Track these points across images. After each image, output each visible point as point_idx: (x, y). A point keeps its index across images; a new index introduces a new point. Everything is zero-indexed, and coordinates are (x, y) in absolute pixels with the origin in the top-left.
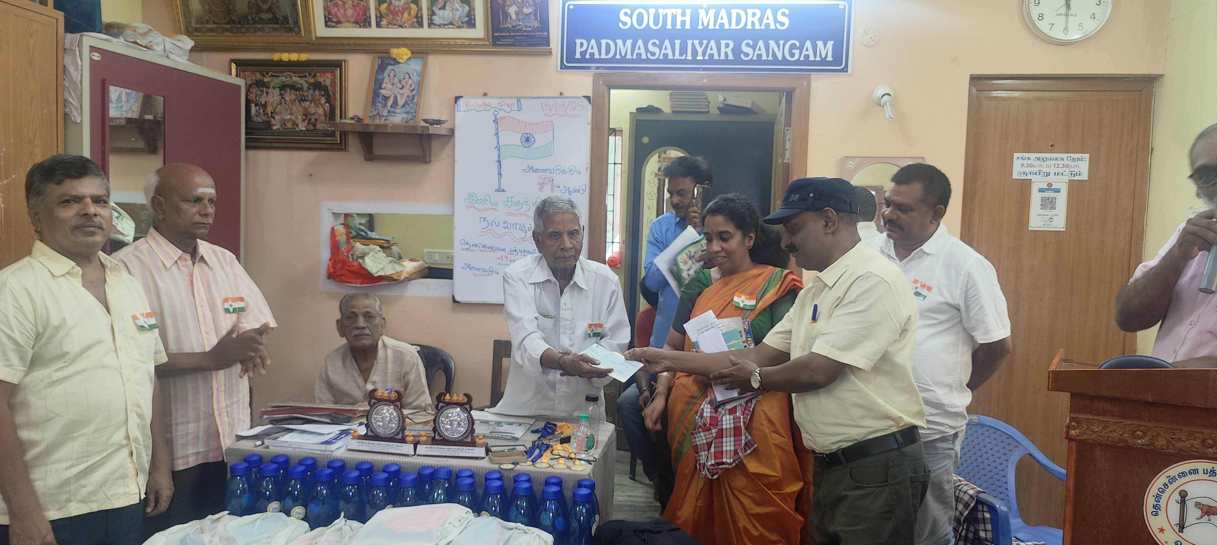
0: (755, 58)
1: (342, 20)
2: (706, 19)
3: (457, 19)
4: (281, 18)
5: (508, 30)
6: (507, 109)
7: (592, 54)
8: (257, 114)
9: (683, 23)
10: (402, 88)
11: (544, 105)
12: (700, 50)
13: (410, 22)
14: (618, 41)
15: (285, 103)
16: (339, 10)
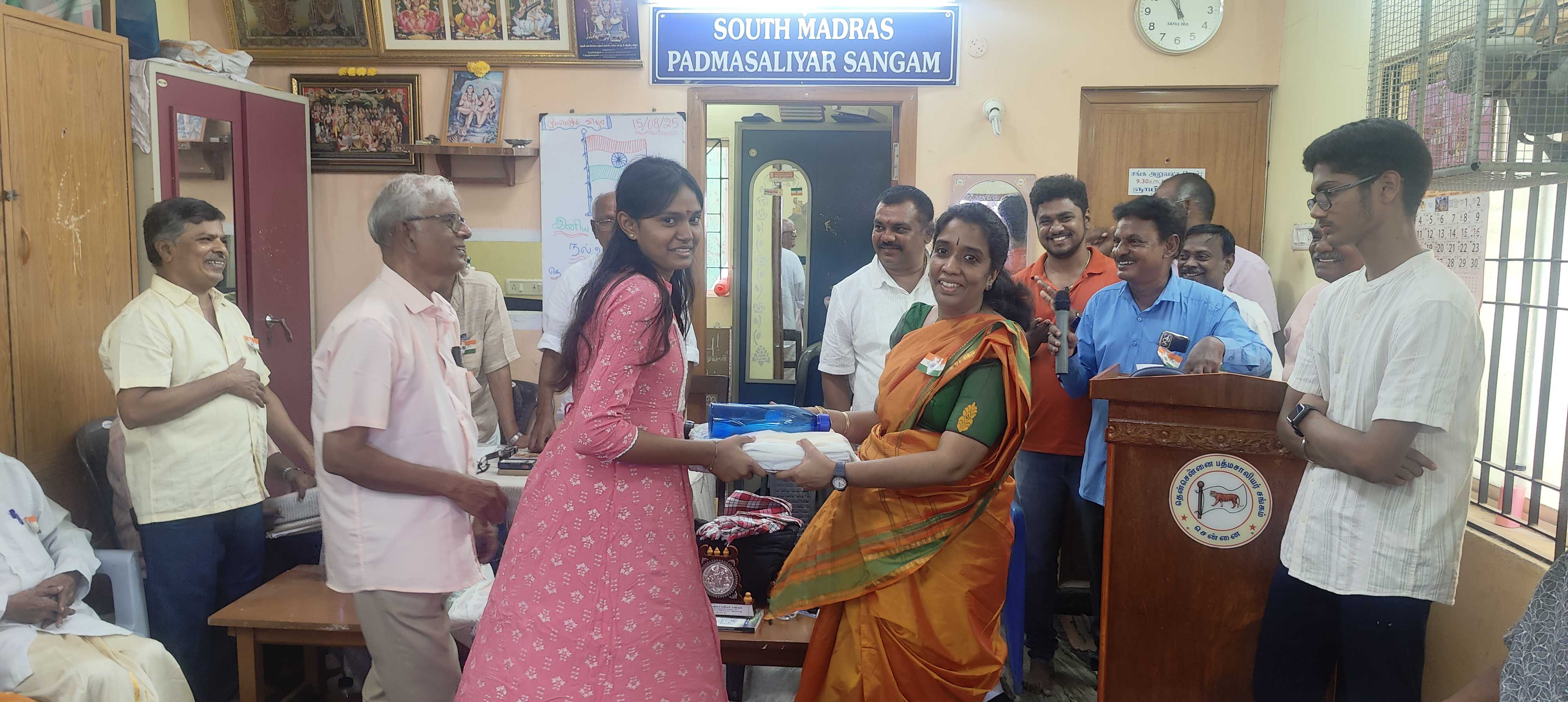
0: (859, 70)
1: (414, 31)
2: (806, 29)
3: (539, 29)
4: (346, 29)
5: (594, 41)
6: (597, 127)
7: (686, 67)
8: (322, 134)
9: (782, 33)
10: (482, 104)
11: (636, 123)
12: (801, 63)
13: (488, 34)
14: (712, 52)
15: (353, 122)
16: (410, 20)
